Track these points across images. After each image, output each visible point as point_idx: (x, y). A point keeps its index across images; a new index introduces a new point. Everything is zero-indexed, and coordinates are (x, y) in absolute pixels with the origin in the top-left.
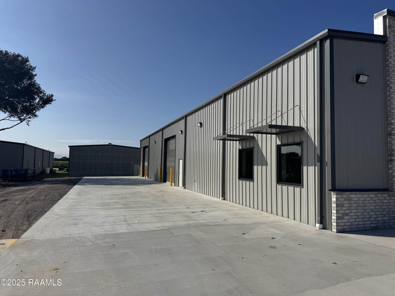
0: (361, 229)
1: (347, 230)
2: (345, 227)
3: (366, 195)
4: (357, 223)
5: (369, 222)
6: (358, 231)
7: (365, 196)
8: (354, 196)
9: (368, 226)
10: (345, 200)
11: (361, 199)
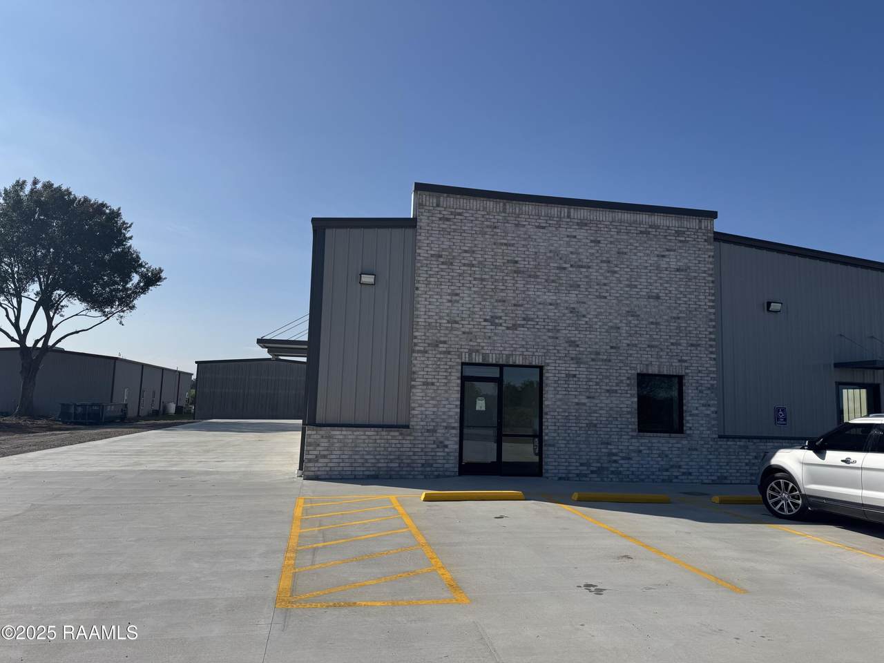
0: (346, 477)
1: (323, 477)
2: (319, 473)
3: (359, 432)
4: (340, 469)
5: (362, 469)
6: (341, 479)
7: (356, 433)
8: (338, 433)
9: (361, 473)
10: (322, 437)
11: (350, 437)
